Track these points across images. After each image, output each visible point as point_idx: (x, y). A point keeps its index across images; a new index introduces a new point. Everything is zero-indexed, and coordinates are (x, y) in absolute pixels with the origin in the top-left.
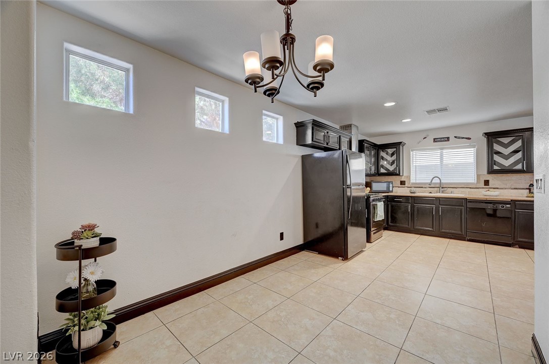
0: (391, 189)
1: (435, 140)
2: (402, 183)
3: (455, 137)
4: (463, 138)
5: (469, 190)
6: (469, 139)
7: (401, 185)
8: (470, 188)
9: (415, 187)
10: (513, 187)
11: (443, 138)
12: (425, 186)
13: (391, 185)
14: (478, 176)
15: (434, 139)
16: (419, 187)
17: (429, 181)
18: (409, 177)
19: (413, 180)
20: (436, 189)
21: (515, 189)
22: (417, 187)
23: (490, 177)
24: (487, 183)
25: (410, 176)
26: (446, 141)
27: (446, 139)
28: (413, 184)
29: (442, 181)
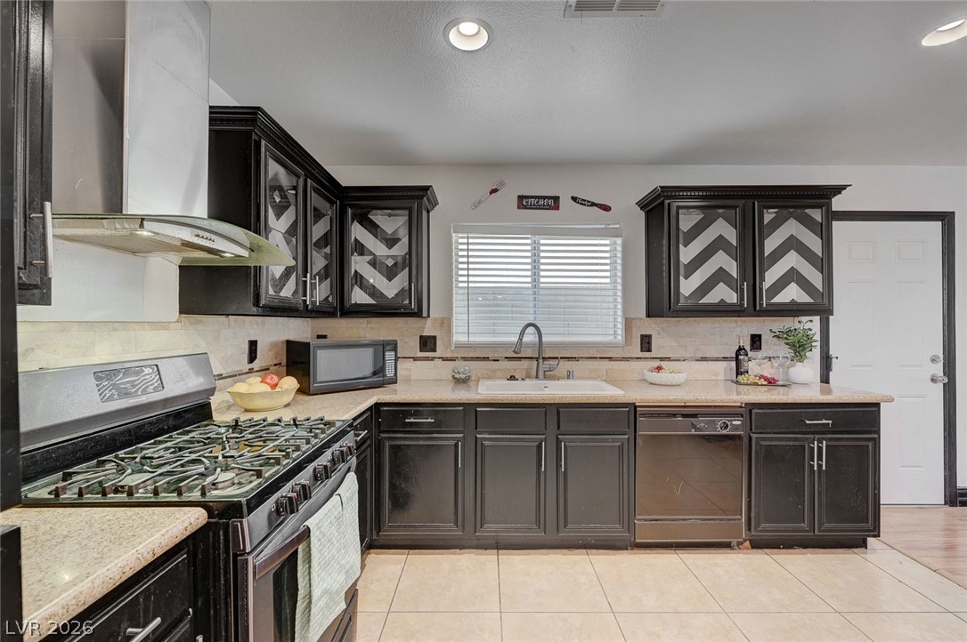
0: (389, 373)
1: (524, 202)
2: (427, 343)
3: (574, 199)
4: (593, 204)
5: (607, 363)
6: (606, 208)
7: (421, 351)
8: (610, 359)
9: (465, 359)
10: (700, 355)
11: (544, 198)
12: (496, 355)
13: (390, 355)
14: (628, 323)
15: (521, 198)
16: (478, 359)
17: (515, 339)
18: (446, 323)
19: (459, 336)
20: (525, 363)
21: (704, 359)
22: (472, 359)
23: (652, 327)
24: (646, 343)
25: (449, 320)
26: (550, 208)
27: (551, 202)
28: (460, 346)
29: (545, 339)
